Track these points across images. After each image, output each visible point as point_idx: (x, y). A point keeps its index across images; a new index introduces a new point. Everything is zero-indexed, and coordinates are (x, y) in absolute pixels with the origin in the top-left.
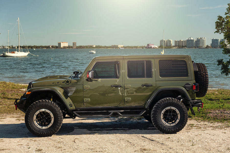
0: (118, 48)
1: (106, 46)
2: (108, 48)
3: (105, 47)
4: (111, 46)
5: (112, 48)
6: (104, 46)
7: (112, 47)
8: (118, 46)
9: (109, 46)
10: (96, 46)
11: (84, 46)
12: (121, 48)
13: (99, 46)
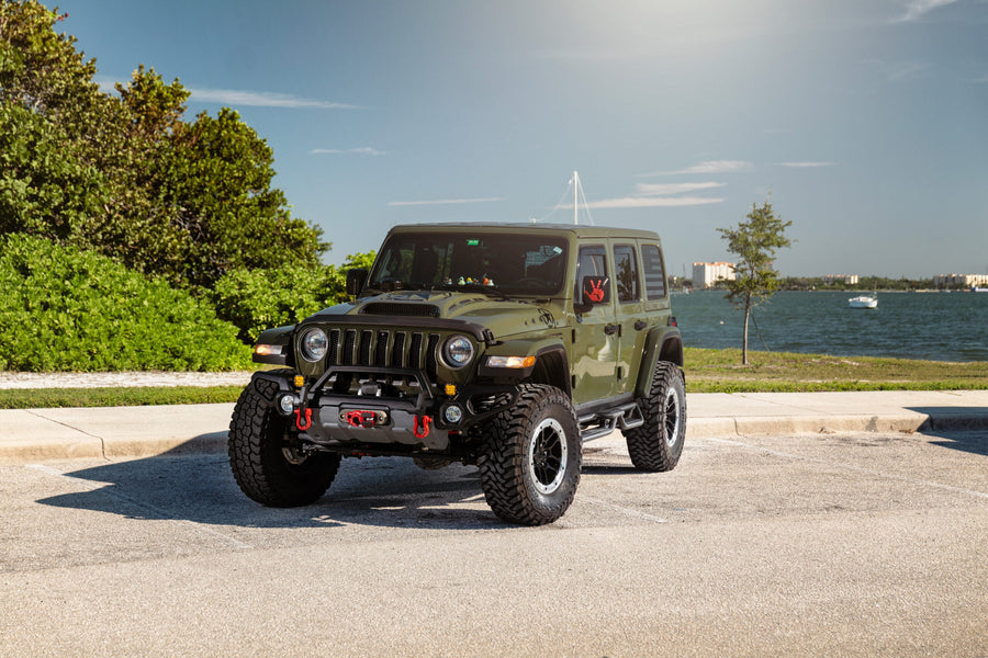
0: (966, 287)
1: (909, 279)
2: (918, 288)
3: (905, 284)
4: (930, 278)
5: (934, 287)
6: (899, 278)
7: (936, 283)
8: (965, 278)
9: (924, 279)
10: (861, 280)
11: (808, 280)
12: (977, 290)
13: (875, 279)
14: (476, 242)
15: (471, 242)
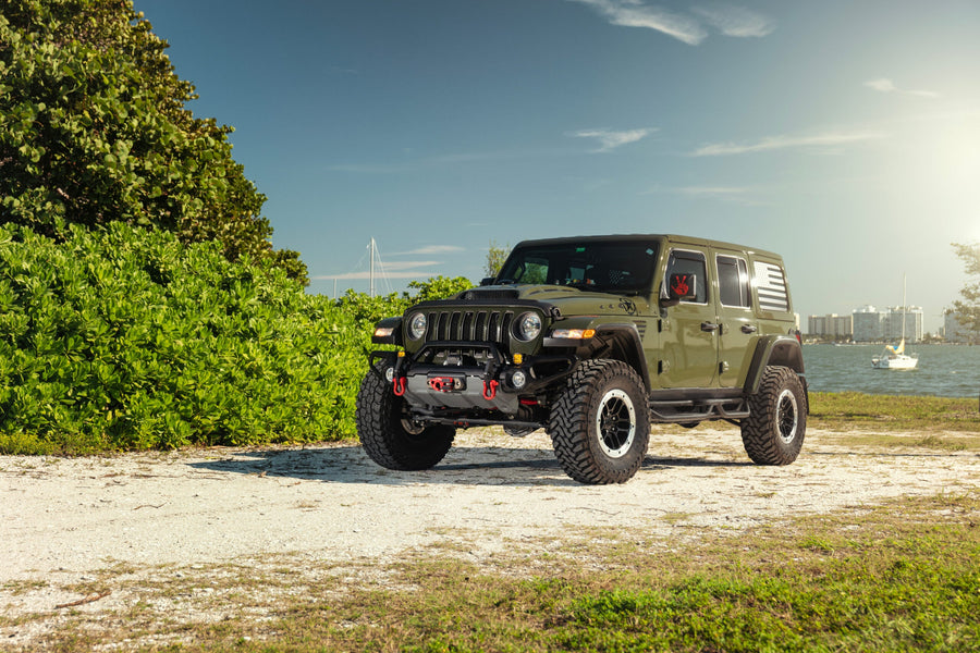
14: (583, 249)
15: (579, 250)
